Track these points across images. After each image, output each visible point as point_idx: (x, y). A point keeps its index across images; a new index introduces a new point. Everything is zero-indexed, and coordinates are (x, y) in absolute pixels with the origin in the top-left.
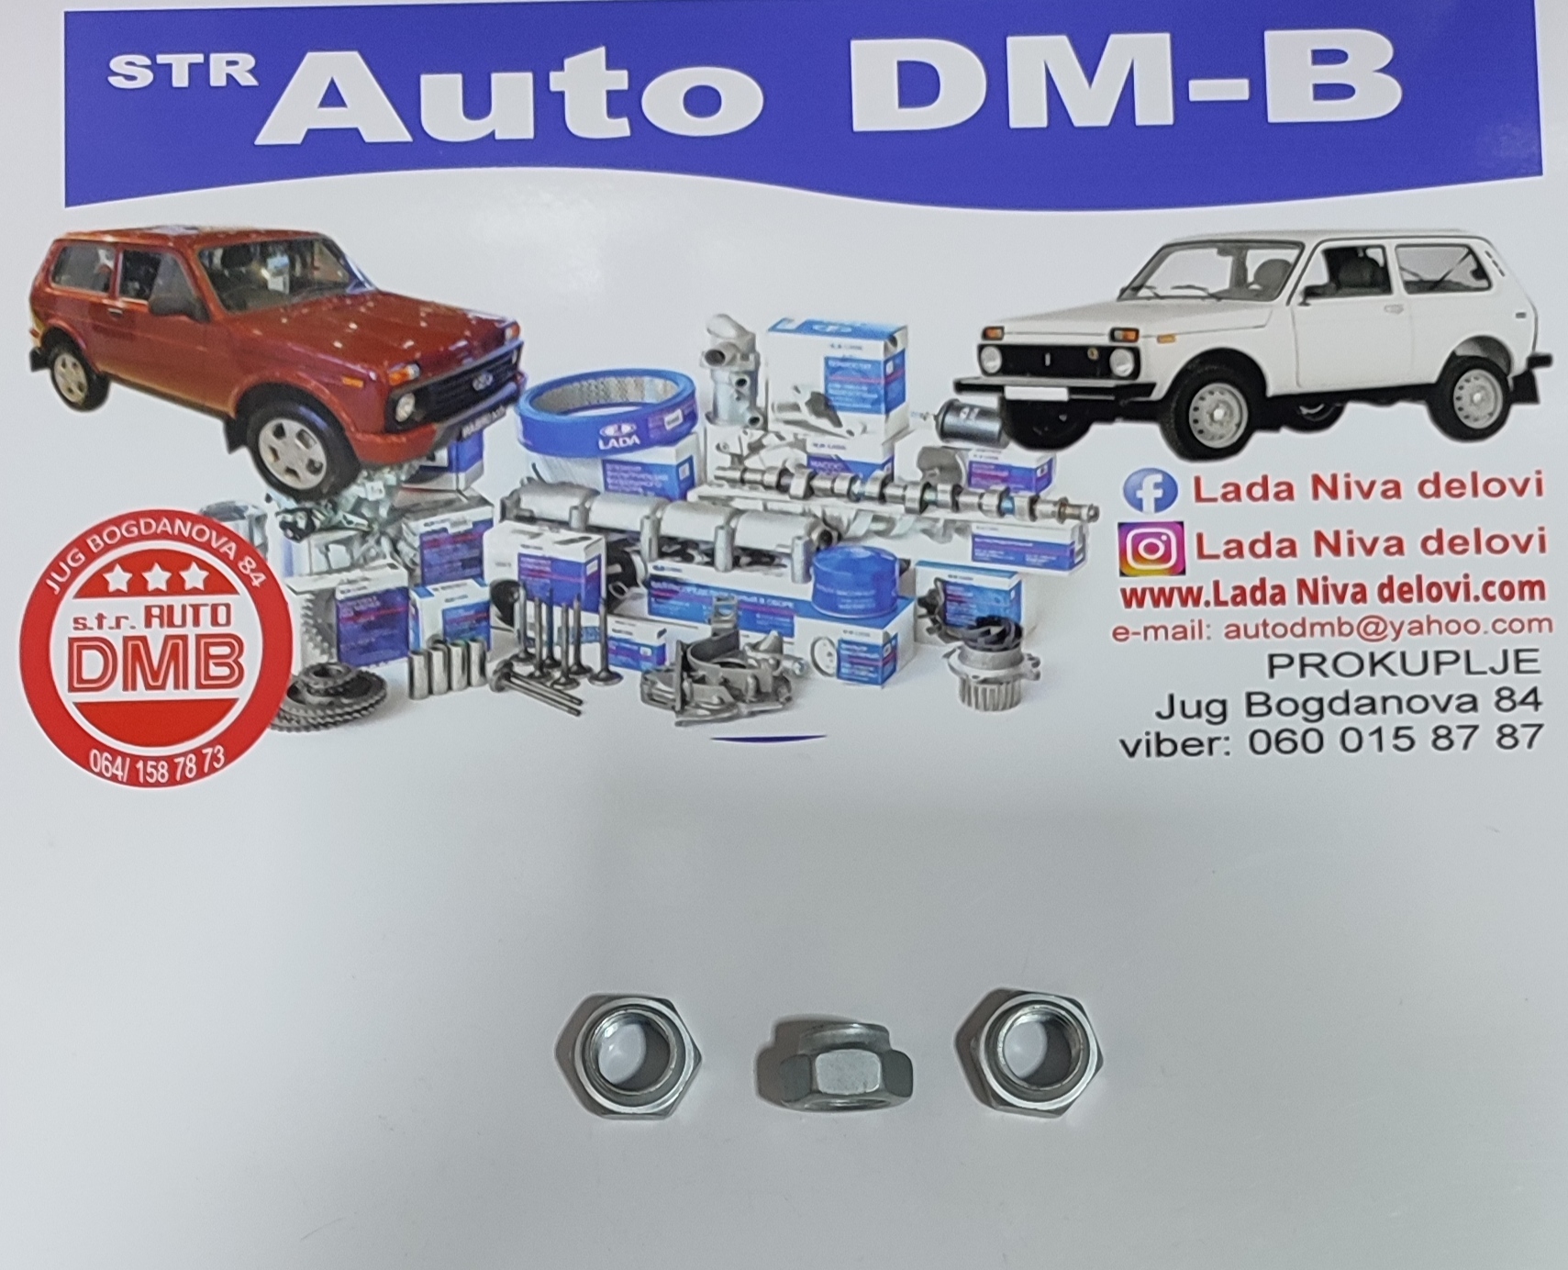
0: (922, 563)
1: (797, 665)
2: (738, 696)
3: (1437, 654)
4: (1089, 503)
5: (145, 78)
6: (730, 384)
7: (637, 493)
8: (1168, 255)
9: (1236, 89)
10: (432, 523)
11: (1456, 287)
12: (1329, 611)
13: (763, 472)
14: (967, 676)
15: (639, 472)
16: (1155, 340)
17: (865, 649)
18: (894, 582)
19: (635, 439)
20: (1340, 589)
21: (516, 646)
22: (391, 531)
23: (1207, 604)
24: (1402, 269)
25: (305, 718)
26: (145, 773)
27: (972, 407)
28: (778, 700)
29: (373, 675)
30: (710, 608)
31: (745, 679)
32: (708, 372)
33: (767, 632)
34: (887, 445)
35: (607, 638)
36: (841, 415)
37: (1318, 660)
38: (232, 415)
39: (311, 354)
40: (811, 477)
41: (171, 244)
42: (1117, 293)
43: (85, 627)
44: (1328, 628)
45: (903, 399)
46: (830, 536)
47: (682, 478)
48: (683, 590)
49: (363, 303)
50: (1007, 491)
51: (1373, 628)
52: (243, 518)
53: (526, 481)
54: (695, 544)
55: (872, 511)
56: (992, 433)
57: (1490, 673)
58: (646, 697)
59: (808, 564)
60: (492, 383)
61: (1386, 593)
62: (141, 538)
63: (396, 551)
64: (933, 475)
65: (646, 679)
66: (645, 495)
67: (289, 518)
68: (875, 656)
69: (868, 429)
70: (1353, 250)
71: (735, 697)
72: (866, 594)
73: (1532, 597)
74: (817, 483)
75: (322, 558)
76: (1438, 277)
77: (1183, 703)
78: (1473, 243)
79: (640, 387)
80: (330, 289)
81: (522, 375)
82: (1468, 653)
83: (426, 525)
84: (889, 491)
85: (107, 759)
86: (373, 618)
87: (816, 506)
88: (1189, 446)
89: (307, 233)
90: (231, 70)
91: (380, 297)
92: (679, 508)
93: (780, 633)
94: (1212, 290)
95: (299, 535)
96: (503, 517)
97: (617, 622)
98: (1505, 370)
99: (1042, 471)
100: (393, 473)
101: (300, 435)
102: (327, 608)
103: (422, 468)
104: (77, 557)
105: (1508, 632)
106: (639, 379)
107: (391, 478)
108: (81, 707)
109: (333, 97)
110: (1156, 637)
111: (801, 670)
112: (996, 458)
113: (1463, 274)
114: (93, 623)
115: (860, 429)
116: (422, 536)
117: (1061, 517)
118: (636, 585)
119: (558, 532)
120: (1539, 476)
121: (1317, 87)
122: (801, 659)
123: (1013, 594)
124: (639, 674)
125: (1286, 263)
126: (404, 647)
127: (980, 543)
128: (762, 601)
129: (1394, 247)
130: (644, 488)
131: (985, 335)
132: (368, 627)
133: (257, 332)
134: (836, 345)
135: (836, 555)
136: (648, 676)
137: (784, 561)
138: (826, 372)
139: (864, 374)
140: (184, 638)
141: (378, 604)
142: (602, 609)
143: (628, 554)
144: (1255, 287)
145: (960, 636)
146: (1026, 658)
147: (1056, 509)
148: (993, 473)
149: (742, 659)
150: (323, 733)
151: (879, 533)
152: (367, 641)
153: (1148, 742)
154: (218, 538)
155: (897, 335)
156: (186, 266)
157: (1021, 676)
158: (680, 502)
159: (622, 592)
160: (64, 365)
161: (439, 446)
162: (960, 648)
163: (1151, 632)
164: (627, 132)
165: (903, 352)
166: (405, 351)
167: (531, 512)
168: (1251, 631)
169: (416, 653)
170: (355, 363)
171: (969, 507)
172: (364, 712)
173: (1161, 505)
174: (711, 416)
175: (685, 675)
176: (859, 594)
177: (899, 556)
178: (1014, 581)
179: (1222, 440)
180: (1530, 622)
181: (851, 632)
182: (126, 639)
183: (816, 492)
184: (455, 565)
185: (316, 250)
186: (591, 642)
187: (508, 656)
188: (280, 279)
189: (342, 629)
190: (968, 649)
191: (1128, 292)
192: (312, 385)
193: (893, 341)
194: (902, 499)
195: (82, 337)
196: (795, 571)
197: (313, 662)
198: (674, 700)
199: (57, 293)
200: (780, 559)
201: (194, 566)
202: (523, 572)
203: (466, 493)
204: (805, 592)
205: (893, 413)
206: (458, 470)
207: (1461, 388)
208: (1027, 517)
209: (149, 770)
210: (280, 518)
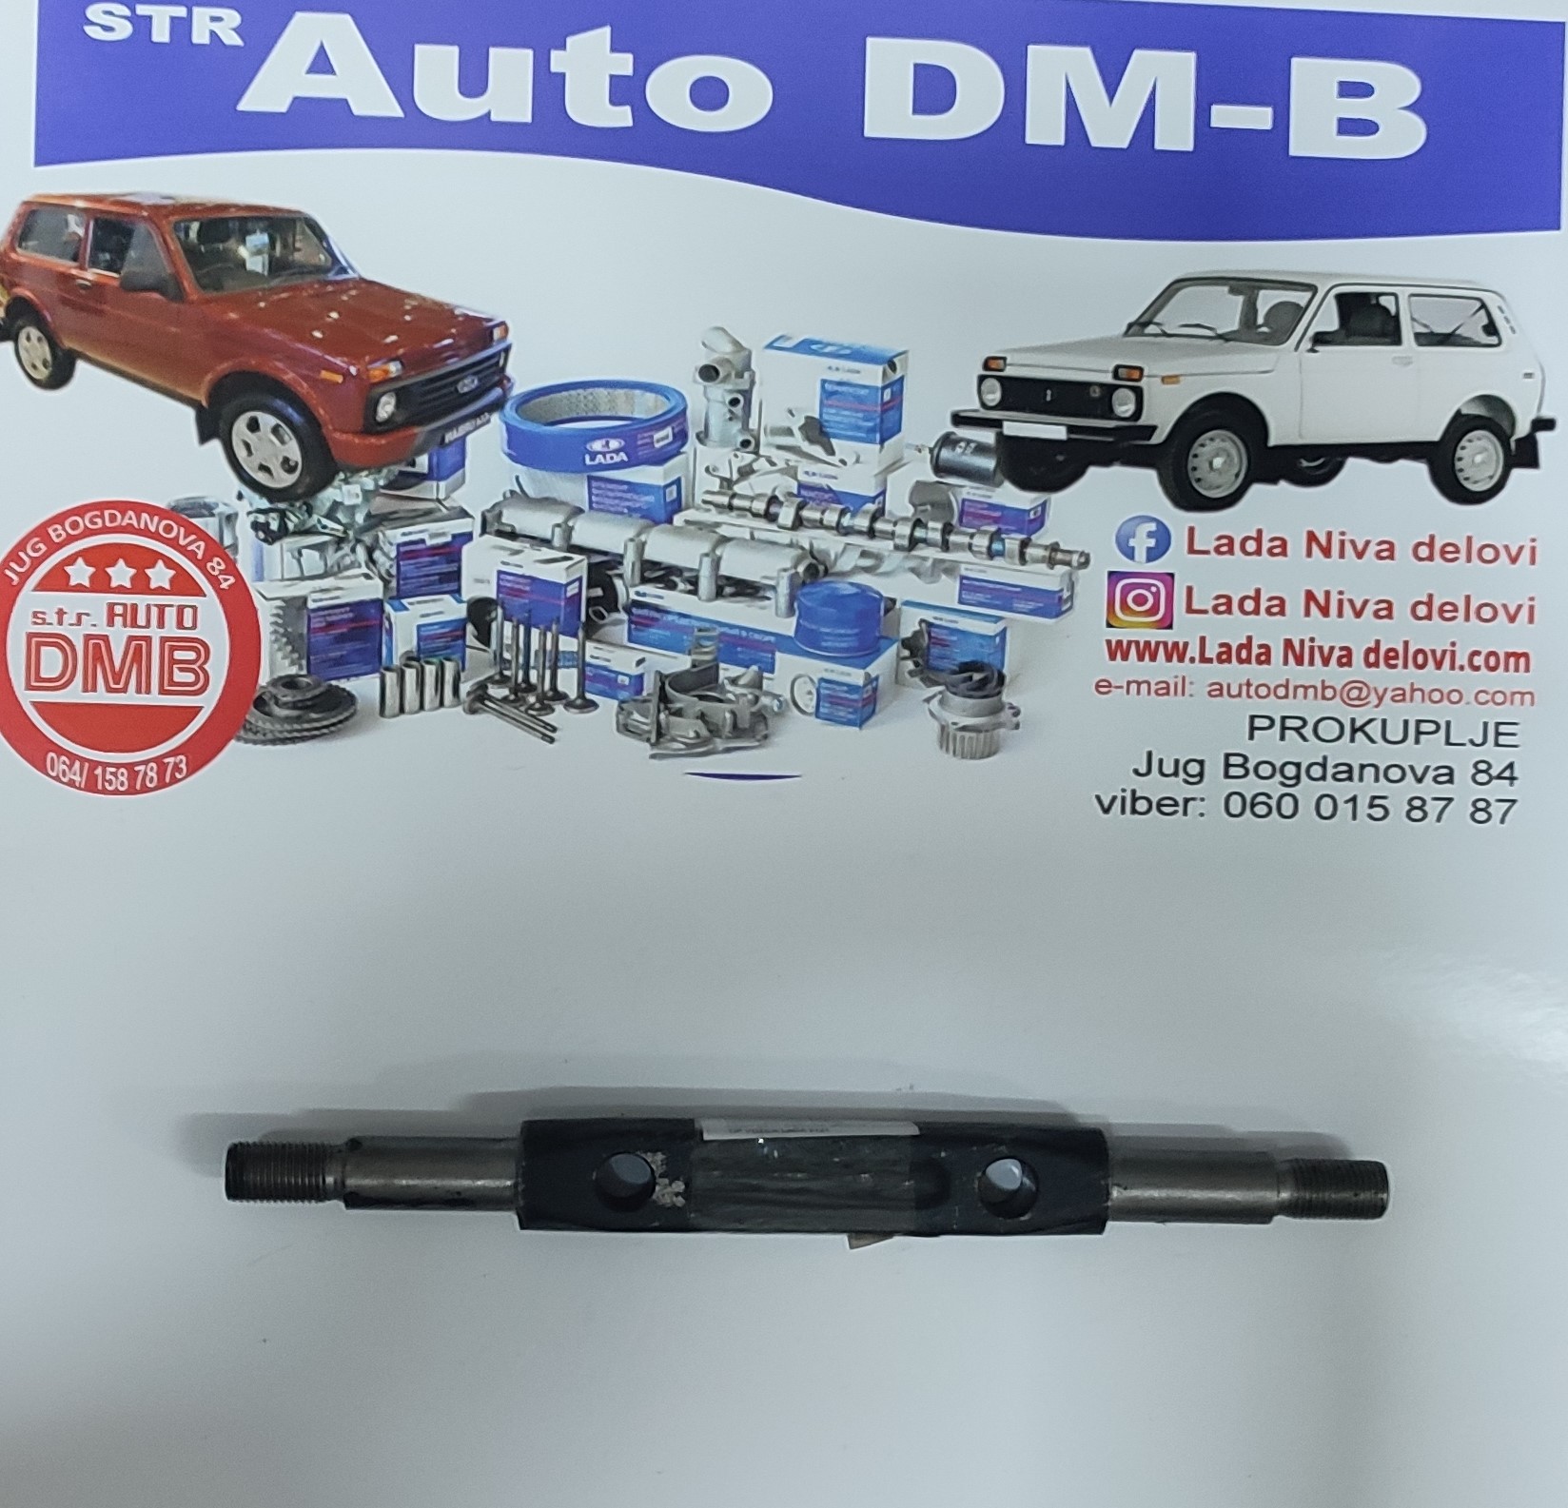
0: (907, 603)
1: (776, 702)
2: (714, 731)
3: (1419, 722)
4: (1080, 550)
5: (124, 30)
6: (724, 403)
7: (622, 513)
8: (1178, 290)
9: (1258, 118)
10: (410, 533)
11: (1467, 342)
12: (1312, 674)
13: (752, 499)
14: (945, 721)
15: (624, 491)
16: (1159, 380)
17: (845, 688)
18: (879, 620)
19: (623, 456)
20: (1326, 650)
21: (491, 667)
22: (367, 539)
23: (1192, 660)
24: (1413, 319)
25: (271, 731)
26: (104, 780)
27: (969, 442)
28: (754, 737)
29: (344, 690)
30: (690, 638)
31: (723, 714)
32: (702, 388)
33: (748, 667)
34: (880, 477)
35: (585, 664)
36: (834, 441)
37: (1298, 723)
38: (204, 403)
39: (288, 343)
40: (800, 507)
41: (145, 214)
42: (1124, 328)
43: (44, 622)
44: (1311, 691)
45: (899, 430)
46: (816, 570)
47: (668, 500)
48: (665, 618)
49: (345, 292)
50: (999, 532)
51: (1356, 694)
52: (213, 515)
53: (508, 495)
54: (677, 571)
55: (860, 546)
56: (988, 470)
57: (1469, 746)
58: (621, 728)
59: (792, 598)
60: (477, 388)
61: (1372, 658)
62: (105, 530)
63: (371, 560)
64: (926, 510)
65: (622, 709)
66: (630, 516)
67: (262, 519)
68: (855, 697)
69: (861, 459)
70: (1366, 296)
71: (710, 731)
72: (849, 632)
73: (1517, 670)
74: (806, 513)
75: (295, 562)
76: (1449, 330)
77: (1161, 761)
78: (1485, 296)
79: (630, 400)
80: (310, 273)
81: (509, 380)
82: (1448, 724)
83: (404, 534)
84: (879, 526)
85: (64, 763)
86: (345, 630)
87: (804, 537)
88: (1186, 495)
89: (289, 211)
90: (216, 27)
91: (363, 285)
92: (663, 531)
93: (760, 668)
94: (1220, 332)
95: (271, 537)
96: (484, 531)
97: (596, 648)
98: (1508, 432)
99: (1035, 514)
100: (371, 477)
101: (275, 430)
102: (299, 617)
103: (402, 473)
104: (37, 547)
105: (1491, 704)
106: (630, 392)
107: (368, 481)
108: (37, 705)
109: (322, 64)
110: (1138, 692)
111: (780, 707)
112: (989, 497)
113: (1474, 330)
114: (54, 619)
115: (854, 459)
116: (399, 546)
117: (1052, 562)
118: (617, 610)
119: (539, 550)
120: (1533, 544)
121: (1341, 121)
122: (780, 696)
123: (998, 639)
124: (614, 704)
125: (1298, 306)
126: (377, 665)
127: (968, 586)
128: (744, 634)
129: (1407, 295)
130: (628, 508)
131: (986, 366)
132: (341, 639)
133: (233, 316)
134: (834, 368)
135: (821, 590)
136: (624, 706)
137: (769, 594)
138: (821, 395)
139: (859, 399)
140: (148, 639)
141: (351, 615)
142: (581, 634)
143: (610, 577)
144: (1265, 329)
145: (942, 681)
146: (1007, 706)
147: (1047, 554)
148: (985, 512)
149: (721, 693)
150: (290, 747)
151: (867, 570)
152: (339, 653)
153: (1123, 799)
154: (185, 537)
155: (896, 360)
156: (161, 240)
157: (1000, 725)
158: (668, 526)
159: (603, 617)
160: (28, 338)
161: (420, 452)
162: (940, 693)
163: (1134, 687)
164: (629, 123)
165: (902, 379)
166: (387, 345)
167: (512, 526)
168: (1234, 691)
169: (388, 669)
170: (336, 355)
171: (959, 547)
172: (333, 729)
173: (1153, 555)
174: (702, 436)
175: (662, 706)
176: (842, 631)
177: (885, 594)
178: (1000, 626)
179: (1218, 490)
180: (1514, 694)
181: (832, 671)
182: (88, 638)
183: (805, 523)
184: (432, 578)
185: (298, 229)
186: (568, 667)
187: (482, 678)
188: (259, 259)
189: (313, 640)
190: (949, 694)
191: (1135, 329)
192: (289, 376)
193: (893, 366)
194: (892, 535)
195: (48, 309)
196: (779, 605)
197: (282, 674)
198: (649, 732)
199: (23, 260)
200: (764, 590)
201: (160, 563)
202: (504, 590)
203: (445, 503)
204: (788, 627)
205: (886, 444)
206: (439, 479)
207: (1463, 448)
208: (1017, 560)
209: (108, 777)
210: (252, 518)
